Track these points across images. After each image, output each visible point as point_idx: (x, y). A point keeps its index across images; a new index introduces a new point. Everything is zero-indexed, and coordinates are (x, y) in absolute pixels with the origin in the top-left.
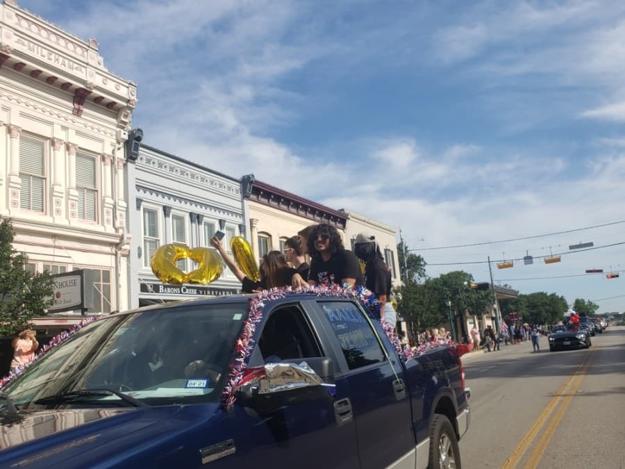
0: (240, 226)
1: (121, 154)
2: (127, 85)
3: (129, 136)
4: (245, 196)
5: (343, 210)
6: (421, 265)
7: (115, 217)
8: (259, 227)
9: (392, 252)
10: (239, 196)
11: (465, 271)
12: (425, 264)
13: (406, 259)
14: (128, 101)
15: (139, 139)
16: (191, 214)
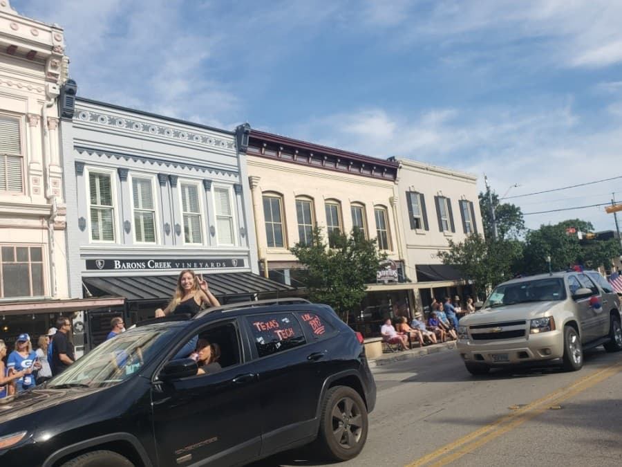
0: (235, 186)
1: (53, 112)
2: (49, 29)
3: (61, 90)
4: (241, 150)
5: (394, 157)
6: (517, 215)
7: (46, 186)
8: (265, 185)
9: (471, 204)
10: (234, 150)
11: (581, 220)
12: (521, 213)
13: (493, 210)
14: (52, 48)
15: (72, 92)
16: (159, 176)
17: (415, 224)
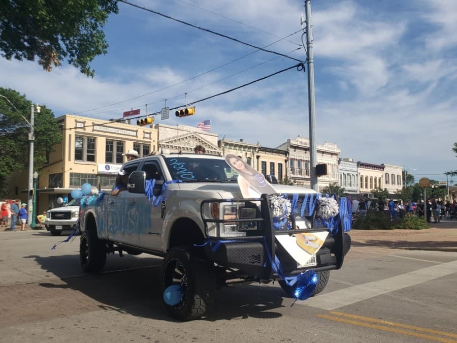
0: (357, 175)
1: (337, 164)
4: (358, 166)
5: (384, 164)
8: (361, 174)
9: (400, 176)
10: (356, 167)
13: (406, 177)
14: (339, 152)
15: (341, 159)
17: (386, 182)
